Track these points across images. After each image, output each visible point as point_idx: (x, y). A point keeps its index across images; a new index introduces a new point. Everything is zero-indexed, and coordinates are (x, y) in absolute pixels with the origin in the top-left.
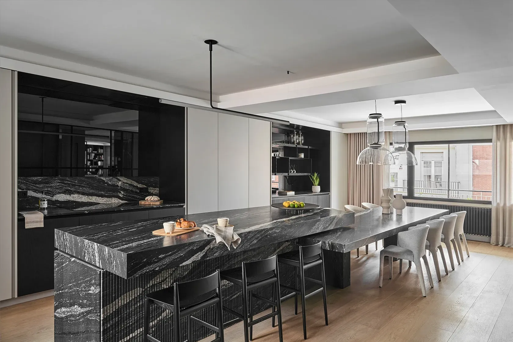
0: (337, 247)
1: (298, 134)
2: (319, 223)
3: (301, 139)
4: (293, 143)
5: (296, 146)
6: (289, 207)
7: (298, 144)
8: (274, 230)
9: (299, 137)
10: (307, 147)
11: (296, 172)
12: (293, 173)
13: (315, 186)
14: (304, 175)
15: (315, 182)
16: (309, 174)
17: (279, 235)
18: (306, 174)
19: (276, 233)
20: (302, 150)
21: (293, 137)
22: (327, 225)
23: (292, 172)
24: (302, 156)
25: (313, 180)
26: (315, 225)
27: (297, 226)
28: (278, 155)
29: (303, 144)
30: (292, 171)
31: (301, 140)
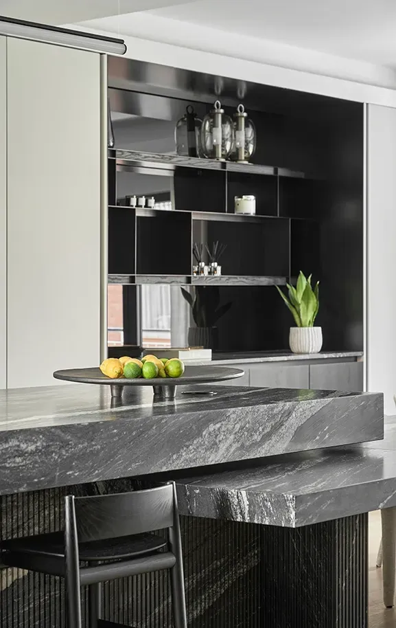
0: (266, 507)
1: (231, 116)
2: (218, 425)
3: (245, 138)
4: (212, 154)
5: (224, 165)
6: (120, 375)
7: (233, 157)
8: (13, 443)
9: (237, 128)
10: (268, 170)
11: (222, 274)
12: (210, 274)
13: (301, 326)
14: (255, 283)
15: (299, 313)
16: (280, 281)
17: (36, 462)
18: (264, 281)
19: (21, 454)
20: (246, 183)
21: (211, 131)
22: (257, 437)
23: (206, 273)
24: (248, 205)
25: (295, 304)
26: (199, 434)
27: (117, 435)
28: (144, 204)
29: (252, 159)
30: (206, 269)
31: (246, 141)
